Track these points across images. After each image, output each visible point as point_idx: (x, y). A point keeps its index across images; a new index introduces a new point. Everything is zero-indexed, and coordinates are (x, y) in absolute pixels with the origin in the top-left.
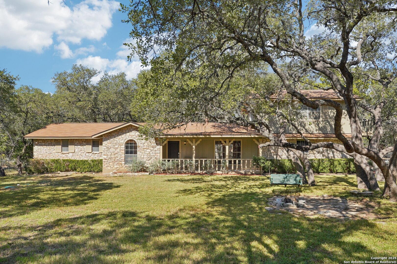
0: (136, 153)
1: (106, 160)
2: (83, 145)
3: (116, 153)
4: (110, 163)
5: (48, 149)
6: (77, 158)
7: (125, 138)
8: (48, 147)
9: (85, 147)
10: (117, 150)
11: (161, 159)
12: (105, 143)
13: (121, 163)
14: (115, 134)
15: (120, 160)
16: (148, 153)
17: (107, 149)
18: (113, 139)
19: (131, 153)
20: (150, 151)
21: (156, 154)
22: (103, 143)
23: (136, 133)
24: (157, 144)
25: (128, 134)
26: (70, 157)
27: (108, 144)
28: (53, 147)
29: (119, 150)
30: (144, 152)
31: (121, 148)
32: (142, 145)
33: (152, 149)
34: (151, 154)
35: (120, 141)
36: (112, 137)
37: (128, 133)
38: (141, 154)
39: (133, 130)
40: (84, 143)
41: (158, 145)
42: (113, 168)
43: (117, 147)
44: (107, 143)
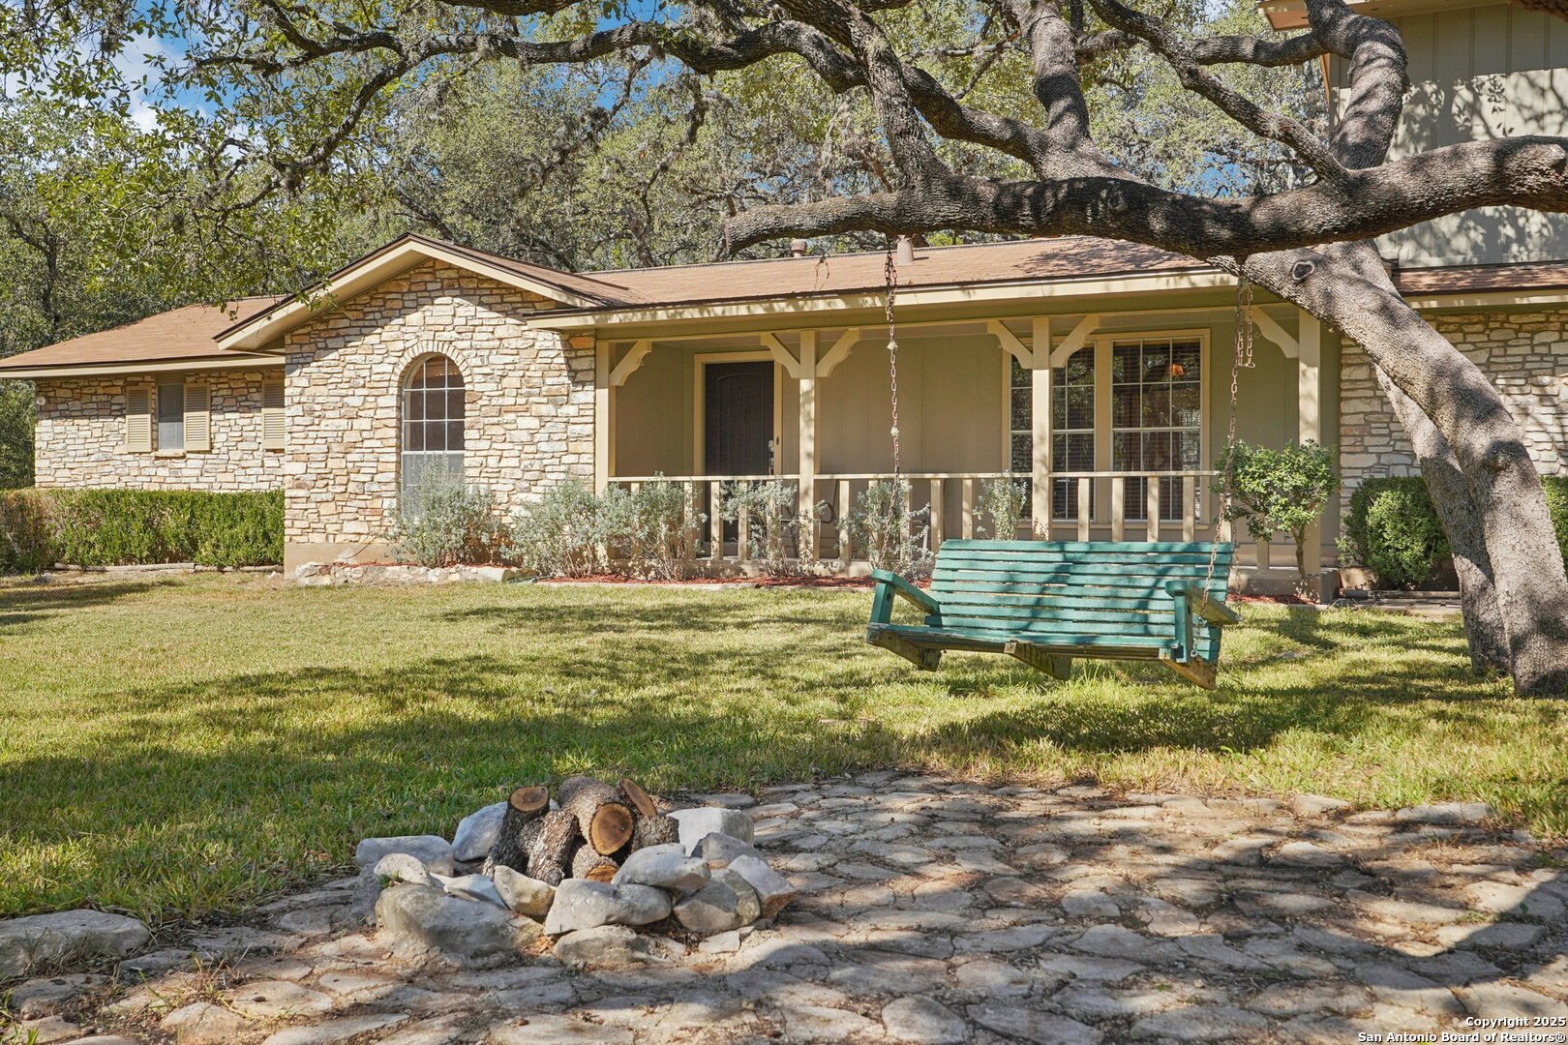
0: (457, 441)
1: (299, 487)
2: (249, 409)
3: (353, 445)
4: (324, 509)
5: (97, 433)
6: (224, 484)
7: (400, 345)
8: (97, 424)
9: (259, 417)
10: (357, 424)
11: (603, 477)
12: (296, 382)
13: (377, 503)
14: (345, 323)
15: (375, 487)
16: (525, 436)
17: (307, 420)
18: (334, 355)
19: (436, 443)
20: (535, 423)
21: (572, 447)
22: (287, 382)
23: (460, 311)
24: (573, 374)
25: (414, 318)
26: (190, 476)
27: (312, 390)
28: (114, 423)
29: (365, 424)
30: (499, 430)
31: (380, 413)
32: (490, 387)
33: (545, 410)
34: (543, 447)
35: (376, 369)
36: (331, 343)
37: (416, 309)
38: (485, 444)
39: (442, 291)
40: (257, 397)
41: (583, 384)
42: (339, 539)
43: (356, 402)
44: (304, 382)
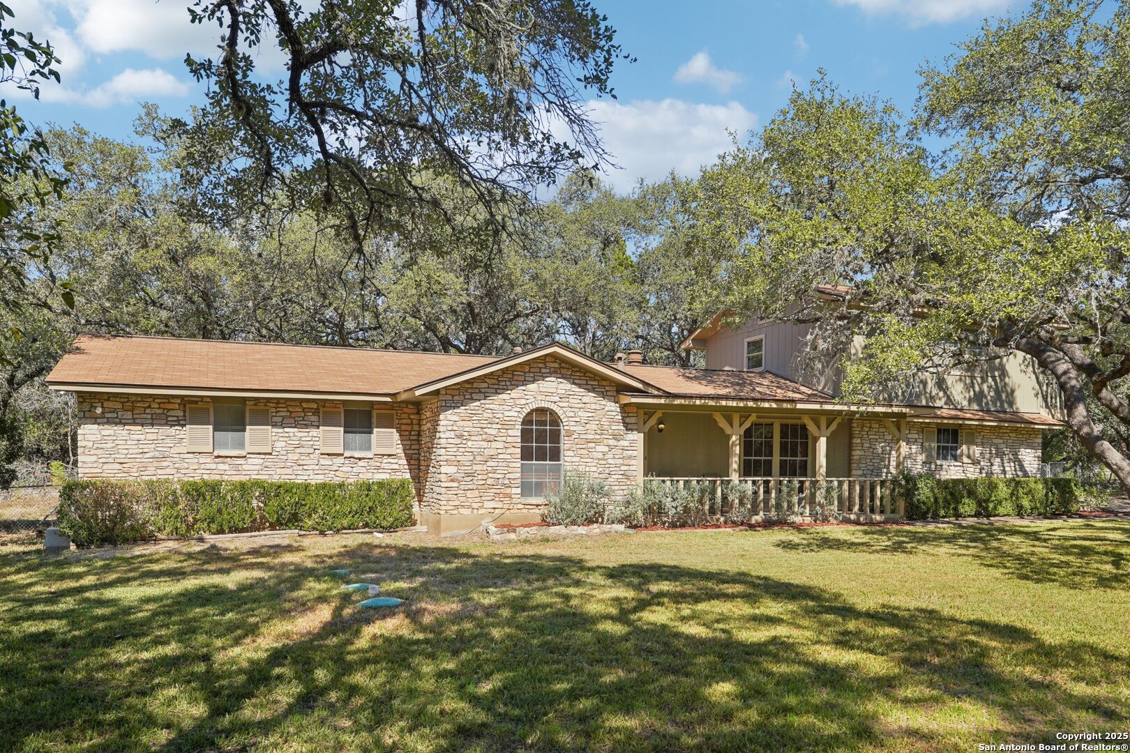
0: (555, 455)
1: (452, 481)
2: (306, 426)
3: (491, 457)
4: (469, 494)
5: (150, 437)
7: (523, 402)
8: (148, 429)
9: (314, 432)
10: (494, 445)
11: (640, 479)
12: (450, 417)
13: (508, 491)
14: (485, 385)
15: (507, 482)
16: (600, 456)
17: (458, 441)
18: (477, 403)
19: (541, 456)
20: (606, 449)
21: (626, 462)
22: (442, 417)
23: (561, 386)
24: (626, 425)
25: (532, 387)
26: (253, 470)
27: (461, 423)
28: (172, 431)
29: (500, 445)
30: (585, 452)
31: (509, 439)
32: (579, 429)
33: (612, 442)
34: (611, 461)
35: (507, 414)
36: (475, 396)
37: (533, 382)
38: (577, 459)
39: (550, 374)
40: (314, 418)
41: (632, 430)
42: (481, 511)
43: (494, 432)
44: (455, 418)
